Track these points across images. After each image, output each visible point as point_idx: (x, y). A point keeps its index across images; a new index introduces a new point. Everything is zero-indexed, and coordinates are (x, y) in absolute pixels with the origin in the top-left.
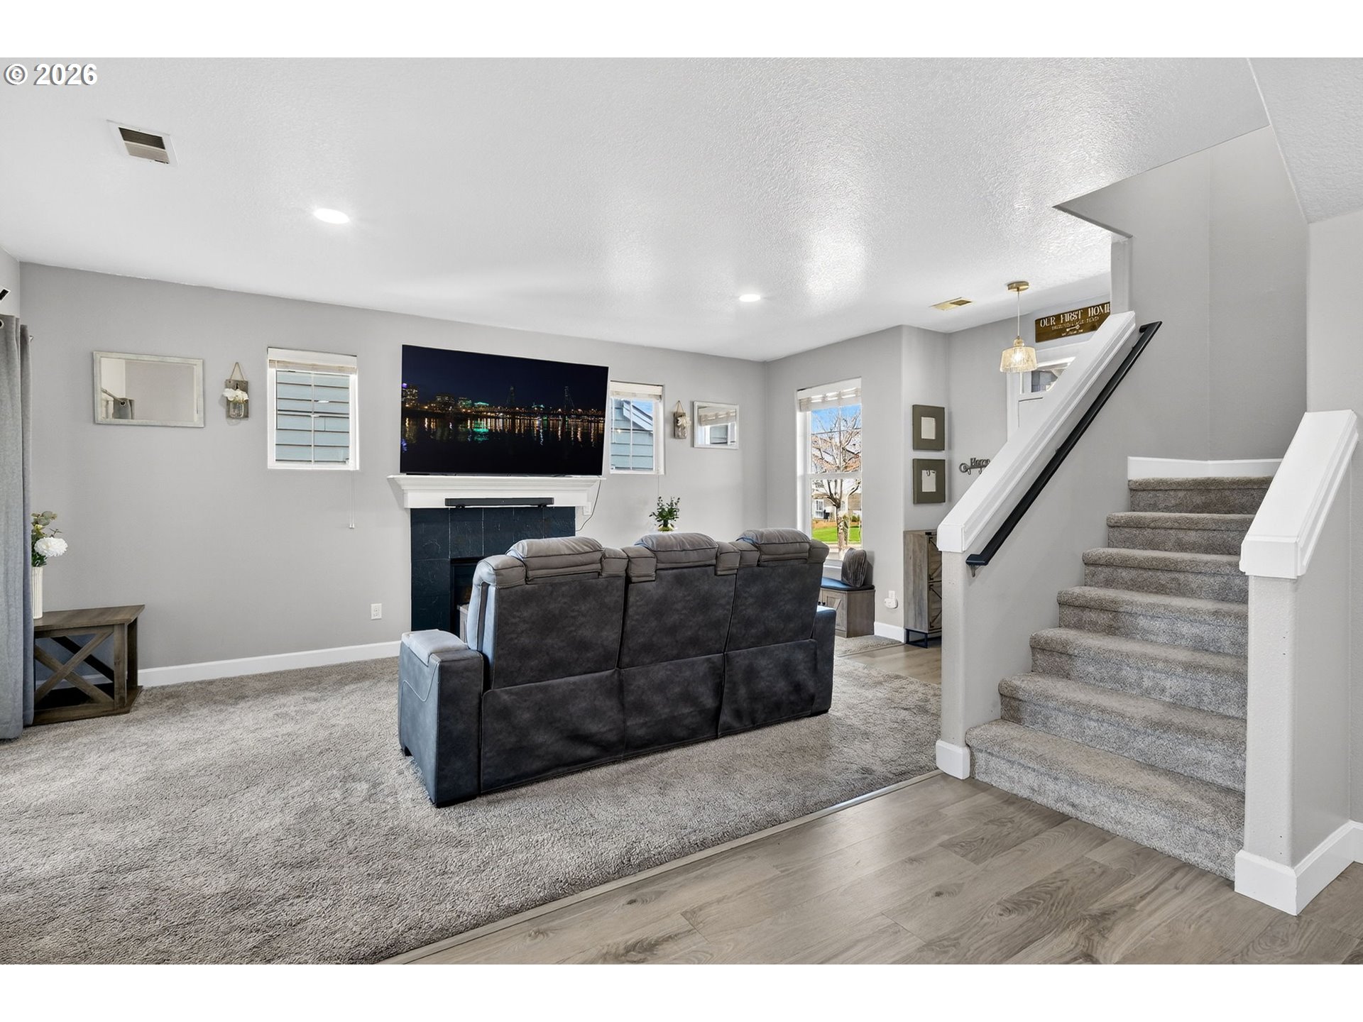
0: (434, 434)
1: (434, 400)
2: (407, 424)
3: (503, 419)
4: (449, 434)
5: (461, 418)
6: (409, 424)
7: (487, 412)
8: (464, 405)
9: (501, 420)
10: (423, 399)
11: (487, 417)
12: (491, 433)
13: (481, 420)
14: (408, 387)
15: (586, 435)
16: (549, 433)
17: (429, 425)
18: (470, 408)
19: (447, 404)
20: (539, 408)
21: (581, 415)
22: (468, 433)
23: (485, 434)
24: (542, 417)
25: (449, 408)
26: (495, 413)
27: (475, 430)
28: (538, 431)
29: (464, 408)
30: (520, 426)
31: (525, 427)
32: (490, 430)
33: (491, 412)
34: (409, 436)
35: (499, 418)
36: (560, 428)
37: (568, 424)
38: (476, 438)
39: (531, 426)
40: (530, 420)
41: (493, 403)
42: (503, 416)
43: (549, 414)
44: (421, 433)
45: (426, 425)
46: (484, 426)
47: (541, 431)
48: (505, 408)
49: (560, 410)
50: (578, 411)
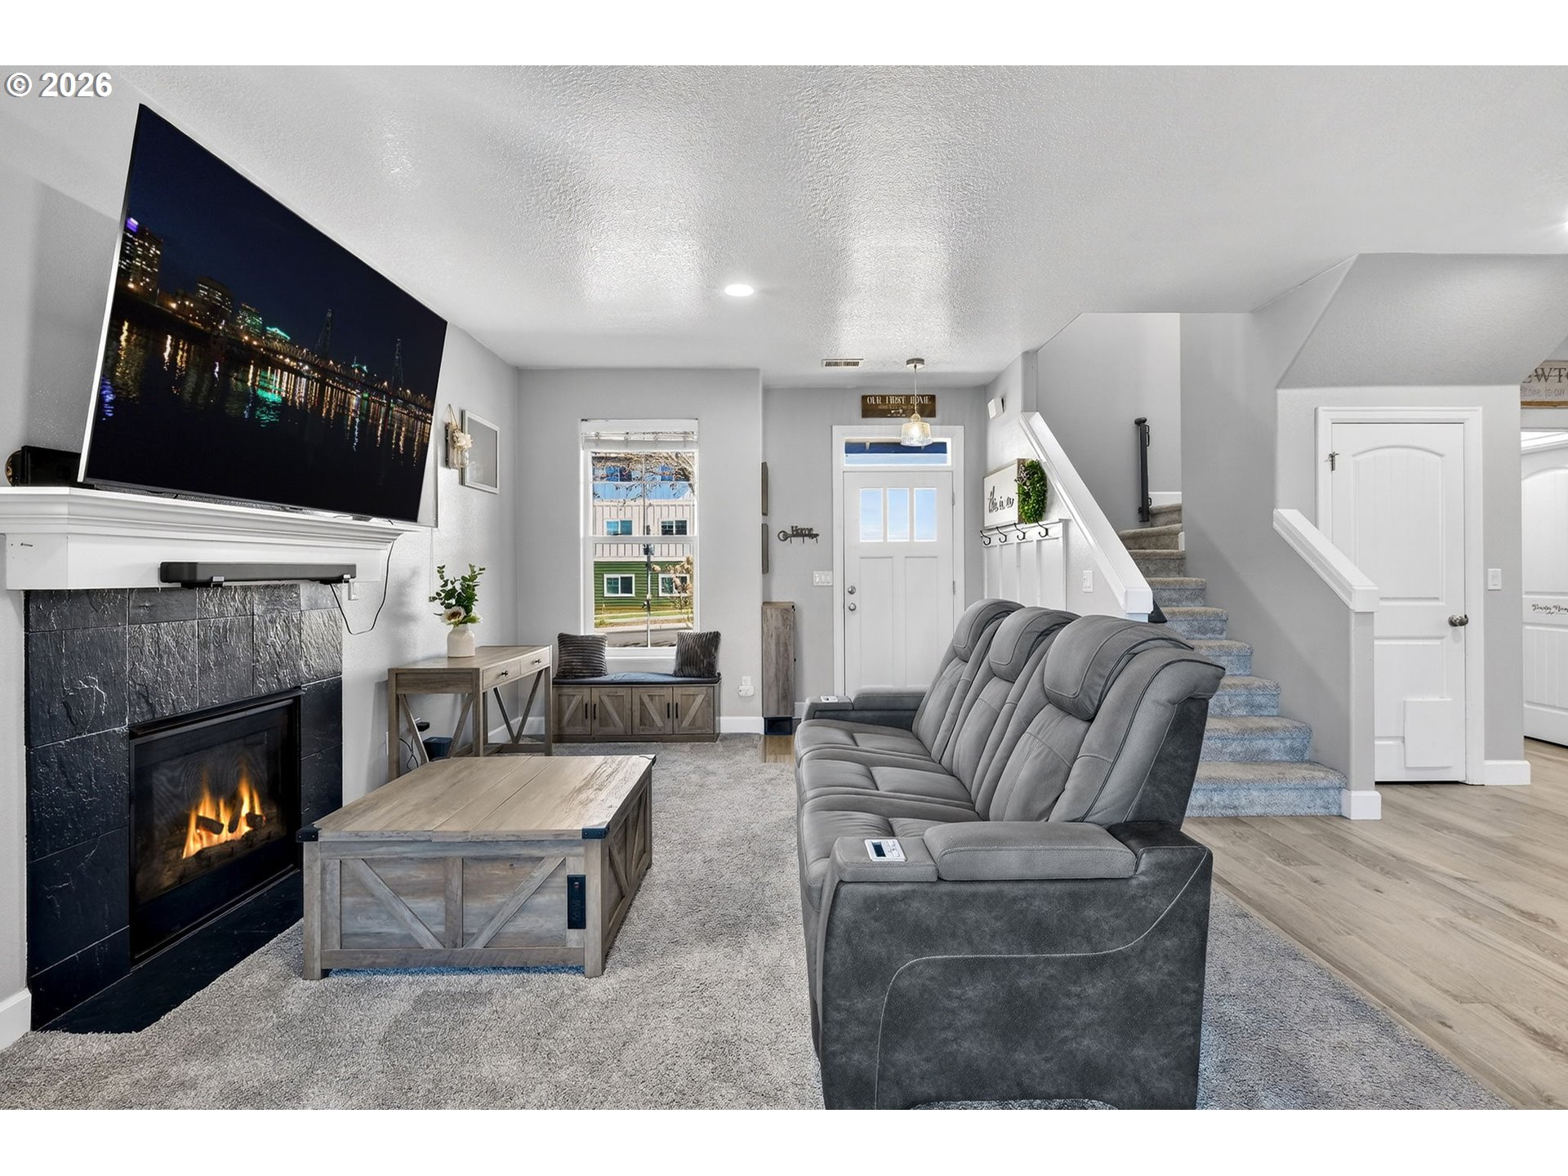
0: (183, 380)
1: (189, 292)
2: (123, 338)
3: (308, 378)
5: (240, 357)
6: (128, 340)
8: (247, 324)
9: (304, 380)
10: (173, 278)
12: (285, 408)
13: (272, 372)
14: (140, 233)
17: (173, 356)
18: (258, 337)
19: (217, 312)
20: (360, 370)
21: (409, 401)
23: (275, 407)
24: (361, 392)
25: (219, 323)
28: (353, 419)
29: (248, 333)
30: (330, 403)
31: (336, 406)
32: (285, 400)
33: (293, 359)
34: (123, 373)
35: (302, 376)
36: (381, 422)
38: (258, 413)
39: (344, 406)
41: (297, 339)
42: (308, 371)
44: (153, 371)
45: (166, 355)
46: (276, 388)
47: (357, 420)
48: (313, 354)
49: (386, 384)
50: (407, 393)
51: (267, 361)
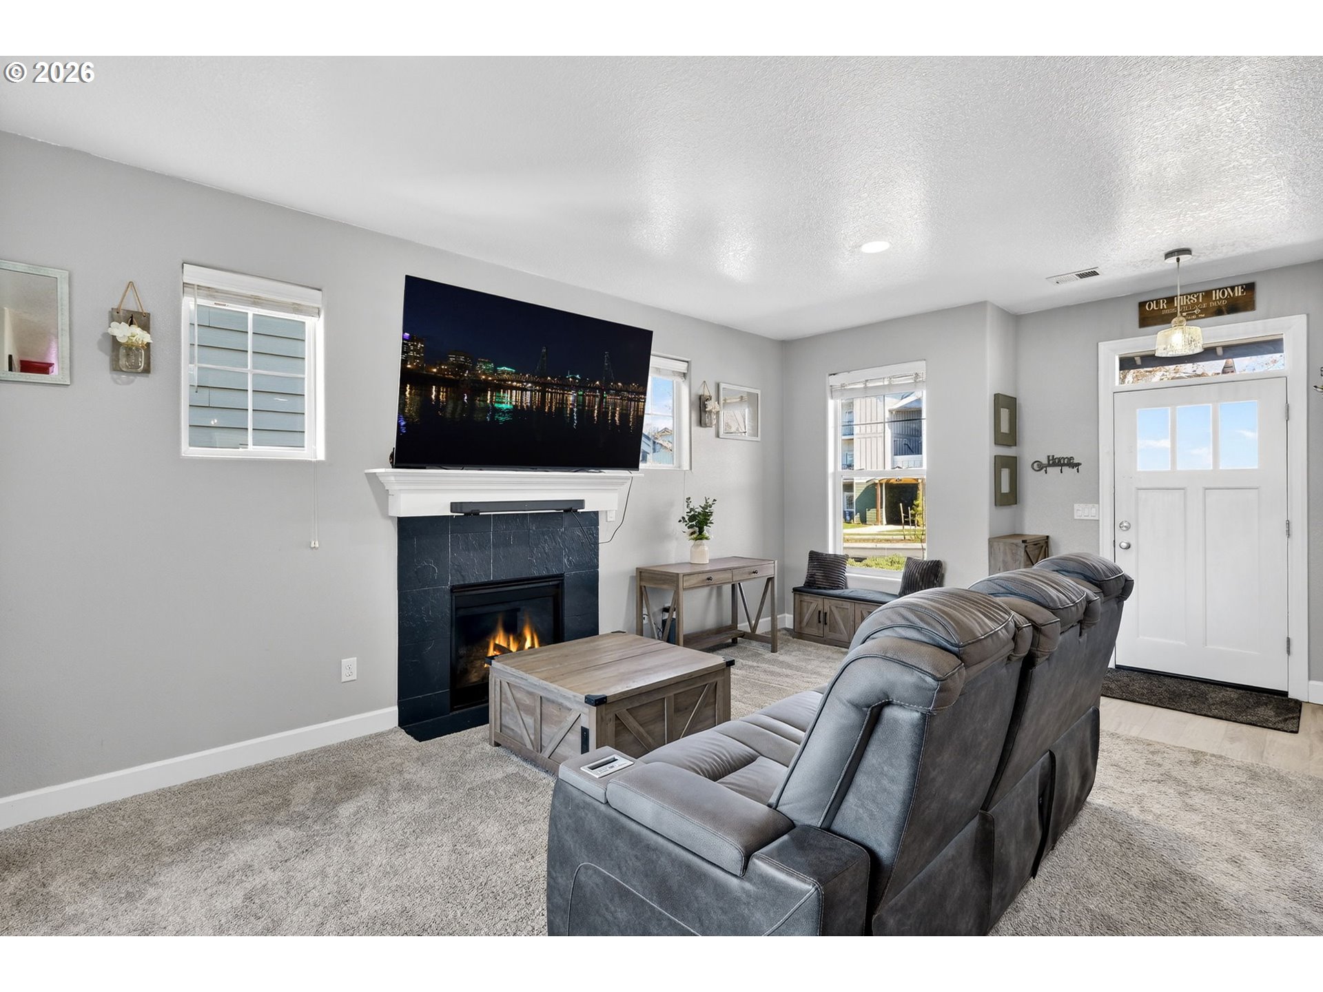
0: (444, 408)
1: (444, 360)
2: (407, 393)
3: (531, 391)
4: (463, 410)
5: (480, 388)
6: (410, 393)
7: (512, 381)
8: (484, 370)
9: (529, 393)
10: (432, 356)
11: (512, 388)
12: (516, 411)
13: (504, 392)
14: (411, 339)
15: (625, 417)
16: (584, 412)
17: (437, 396)
18: (492, 375)
19: (462, 367)
20: (574, 378)
21: (621, 390)
22: (486, 409)
23: (509, 411)
24: (577, 392)
25: (465, 372)
26: (522, 382)
27: (496, 405)
28: (572, 410)
29: (484, 374)
30: (551, 402)
31: (556, 404)
32: (515, 406)
33: (517, 382)
34: (409, 410)
35: (526, 390)
36: (596, 407)
37: (606, 402)
38: (497, 417)
39: (563, 403)
40: (563, 394)
41: (521, 369)
42: (531, 387)
43: (585, 388)
44: (426, 406)
45: (433, 397)
46: (508, 401)
47: (575, 409)
48: (534, 376)
49: (598, 383)
50: (618, 386)
51: (500, 386)
